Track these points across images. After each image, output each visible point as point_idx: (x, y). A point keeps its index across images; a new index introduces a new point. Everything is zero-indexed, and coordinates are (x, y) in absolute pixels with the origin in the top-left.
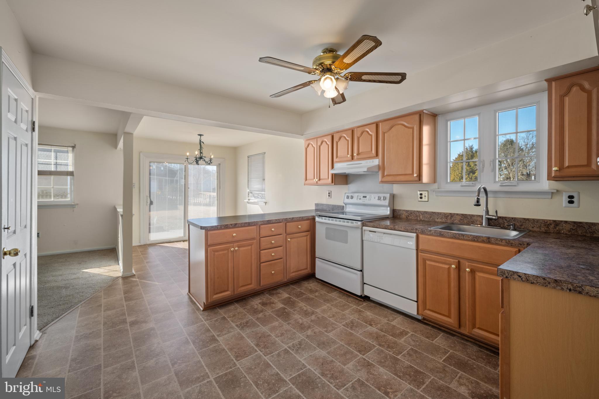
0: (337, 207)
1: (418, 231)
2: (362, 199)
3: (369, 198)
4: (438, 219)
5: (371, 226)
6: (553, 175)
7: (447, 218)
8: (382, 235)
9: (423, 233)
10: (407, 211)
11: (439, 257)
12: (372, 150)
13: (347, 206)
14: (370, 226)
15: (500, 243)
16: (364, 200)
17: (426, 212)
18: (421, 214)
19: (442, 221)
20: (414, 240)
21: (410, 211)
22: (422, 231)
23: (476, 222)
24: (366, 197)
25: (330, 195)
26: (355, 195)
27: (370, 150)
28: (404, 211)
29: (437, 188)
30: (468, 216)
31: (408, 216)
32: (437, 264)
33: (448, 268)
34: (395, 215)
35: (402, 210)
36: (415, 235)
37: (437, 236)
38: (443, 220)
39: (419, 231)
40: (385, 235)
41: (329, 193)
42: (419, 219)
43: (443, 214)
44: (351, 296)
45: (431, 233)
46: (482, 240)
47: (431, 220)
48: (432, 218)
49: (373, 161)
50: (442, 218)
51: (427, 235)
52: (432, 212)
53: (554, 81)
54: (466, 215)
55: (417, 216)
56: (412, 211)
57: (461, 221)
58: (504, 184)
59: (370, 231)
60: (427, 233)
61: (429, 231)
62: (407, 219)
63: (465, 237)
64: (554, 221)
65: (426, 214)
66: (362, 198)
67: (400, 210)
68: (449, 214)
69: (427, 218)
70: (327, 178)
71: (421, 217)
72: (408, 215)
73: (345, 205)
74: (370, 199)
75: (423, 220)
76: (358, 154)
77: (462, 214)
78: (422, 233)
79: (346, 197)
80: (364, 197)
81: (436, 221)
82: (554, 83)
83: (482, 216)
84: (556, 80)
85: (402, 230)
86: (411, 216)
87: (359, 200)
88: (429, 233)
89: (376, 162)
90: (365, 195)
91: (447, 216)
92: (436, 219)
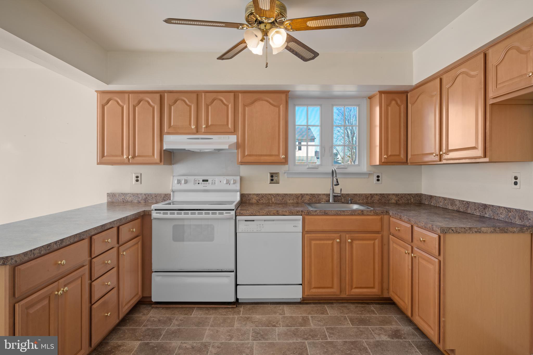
0: (154, 196)
1: (303, 213)
2: (201, 183)
3: (211, 182)
4: (289, 200)
5: (248, 215)
6: (383, 161)
7: (298, 199)
8: (263, 222)
9: (309, 213)
10: (258, 195)
11: (324, 235)
12: (228, 124)
13: (176, 193)
14: (246, 214)
15: (370, 214)
16: (205, 185)
17: (278, 195)
18: (273, 197)
19: (294, 202)
20: (300, 223)
21: (261, 194)
22: (308, 213)
23: (322, 200)
24: (207, 181)
25: (139, 179)
26: (191, 178)
27: (226, 124)
28: (254, 195)
29: (288, 170)
30: (316, 195)
31: (259, 200)
32: (322, 242)
33: (332, 243)
34: (244, 200)
35: (252, 194)
36: (301, 217)
37: (322, 215)
38: (295, 200)
39: (305, 212)
40: (266, 222)
41: (137, 177)
42: (271, 202)
43: (294, 195)
44: (217, 307)
45: (317, 213)
46: (358, 213)
47: (283, 202)
48: (284, 200)
49: (229, 137)
50: (293, 199)
51: (313, 215)
52: (285, 194)
53: (383, 93)
54: (314, 194)
55: (269, 199)
56: (263, 194)
57: (310, 200)
58: (340, 167)
59: (246, 221)
60: (312, 214)
61: (315, 211)
62: (258, 203)
63: (345, 213)
64: (371, 194)
65: (278, 196)
66: (201, 181)
67: (250, 194)
68: (300, 195)
69: (279, 200)
70: (151, 154)
71: (273, 199)
72: (259, 198)
73: (172, 193)
74: (213, 184)
75: (276, 203)
76: (207, 126)
77: (311, 194)
78: (307, 214)
79: (176, 182)
80: (203, 181)
81: (288, 202)
82: (383, 95)
83: (329, 195)
84: (384, 93)
85: (287, 214)
86: (262, 199)
87: (197, 184)
88: (315, 214)
89: (233, 139)
90: (205, 178)
91: (298, 197)
92: (288, 201)
